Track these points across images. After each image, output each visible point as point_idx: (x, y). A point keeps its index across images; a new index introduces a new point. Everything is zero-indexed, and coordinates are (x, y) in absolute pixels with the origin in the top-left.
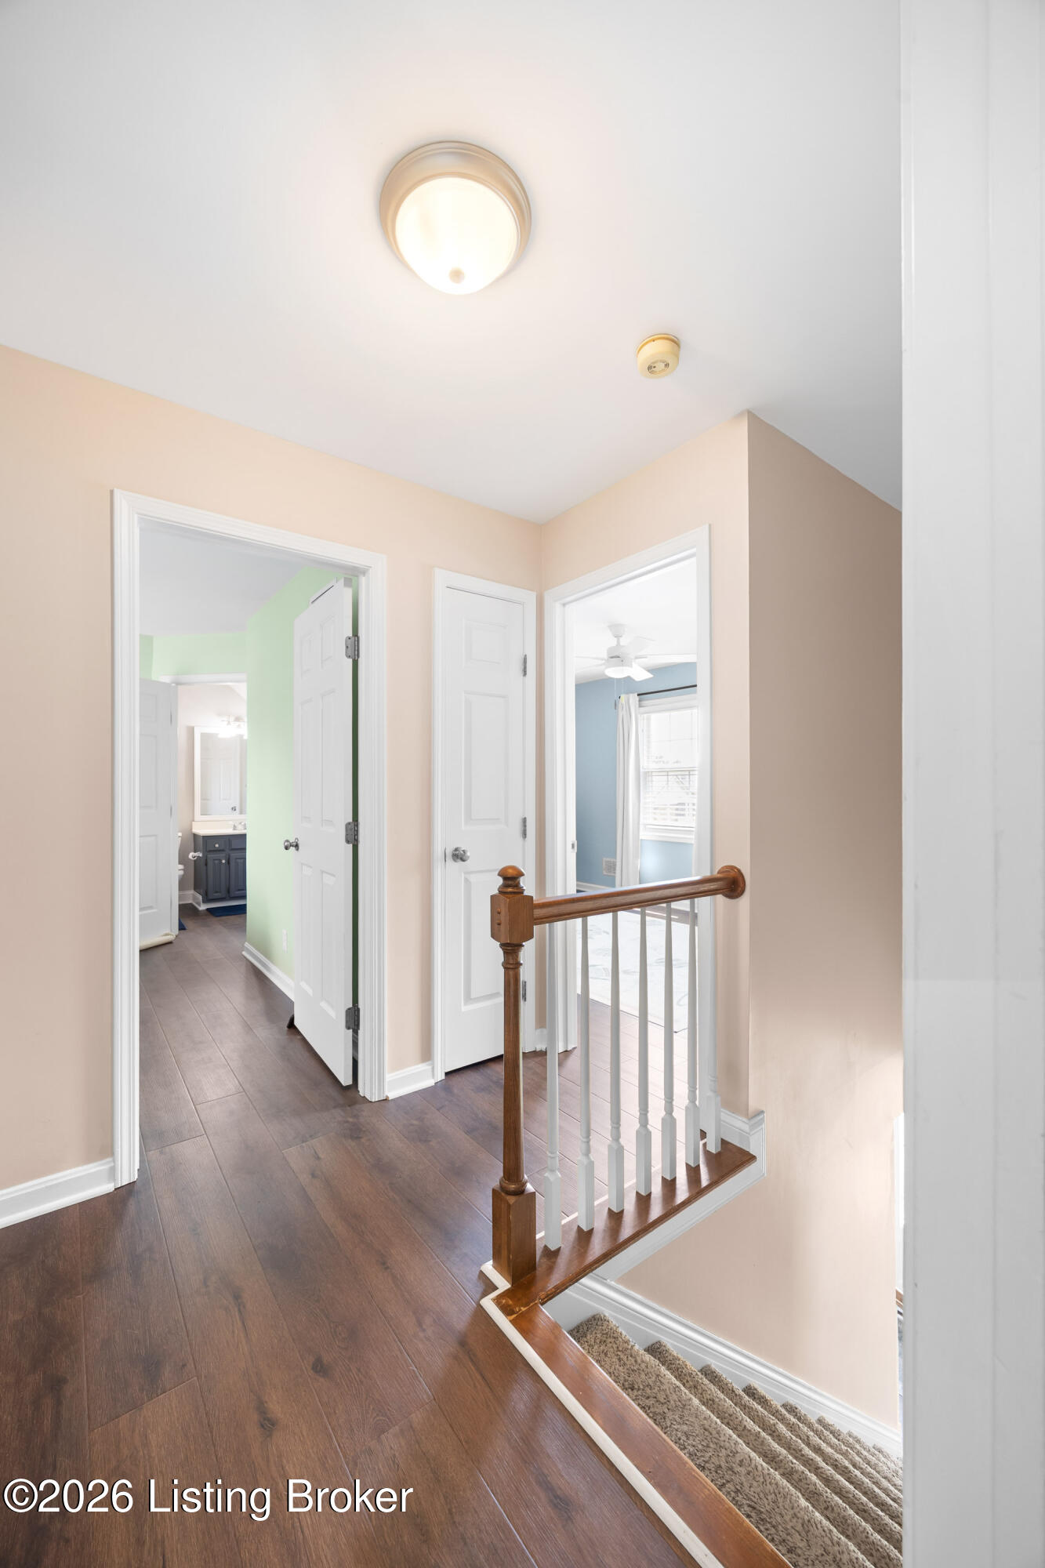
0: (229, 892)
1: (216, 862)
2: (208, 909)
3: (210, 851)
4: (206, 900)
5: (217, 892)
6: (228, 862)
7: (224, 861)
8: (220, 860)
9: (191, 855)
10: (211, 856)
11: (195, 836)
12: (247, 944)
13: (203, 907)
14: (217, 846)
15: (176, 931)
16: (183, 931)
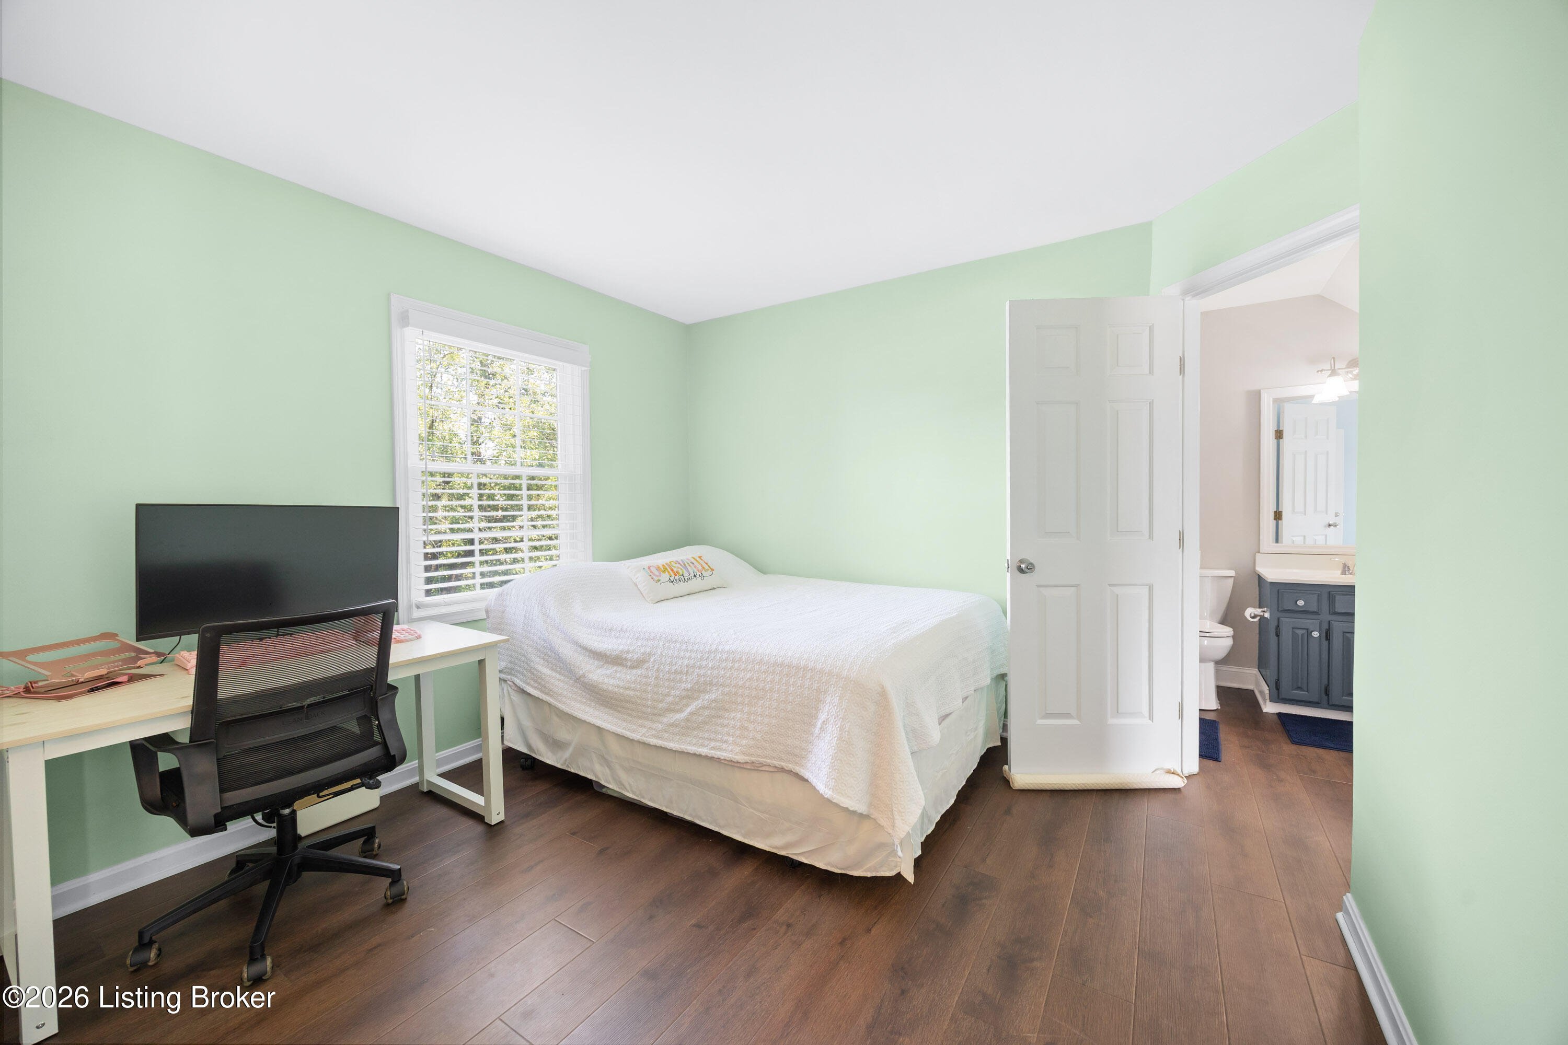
0: (1327, 692)
1: (1300, 632)
2: (1280, 715)
3: (1285, 611)
4: (1277, 697)
5: (1299, 688)
6: (1328, 635)
7: (1316, 634)
8: (1309, 633)
9: (1249, 612)
10: (1288, 623)
11: (1260, 579)
12: (1349, 899)
13: (1270, 708)
14: (1301, 603)
15: (1192, 764)
16: (1211, 763)
